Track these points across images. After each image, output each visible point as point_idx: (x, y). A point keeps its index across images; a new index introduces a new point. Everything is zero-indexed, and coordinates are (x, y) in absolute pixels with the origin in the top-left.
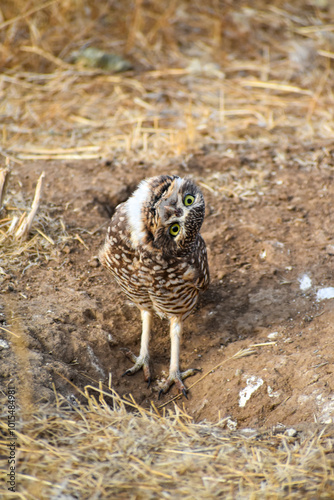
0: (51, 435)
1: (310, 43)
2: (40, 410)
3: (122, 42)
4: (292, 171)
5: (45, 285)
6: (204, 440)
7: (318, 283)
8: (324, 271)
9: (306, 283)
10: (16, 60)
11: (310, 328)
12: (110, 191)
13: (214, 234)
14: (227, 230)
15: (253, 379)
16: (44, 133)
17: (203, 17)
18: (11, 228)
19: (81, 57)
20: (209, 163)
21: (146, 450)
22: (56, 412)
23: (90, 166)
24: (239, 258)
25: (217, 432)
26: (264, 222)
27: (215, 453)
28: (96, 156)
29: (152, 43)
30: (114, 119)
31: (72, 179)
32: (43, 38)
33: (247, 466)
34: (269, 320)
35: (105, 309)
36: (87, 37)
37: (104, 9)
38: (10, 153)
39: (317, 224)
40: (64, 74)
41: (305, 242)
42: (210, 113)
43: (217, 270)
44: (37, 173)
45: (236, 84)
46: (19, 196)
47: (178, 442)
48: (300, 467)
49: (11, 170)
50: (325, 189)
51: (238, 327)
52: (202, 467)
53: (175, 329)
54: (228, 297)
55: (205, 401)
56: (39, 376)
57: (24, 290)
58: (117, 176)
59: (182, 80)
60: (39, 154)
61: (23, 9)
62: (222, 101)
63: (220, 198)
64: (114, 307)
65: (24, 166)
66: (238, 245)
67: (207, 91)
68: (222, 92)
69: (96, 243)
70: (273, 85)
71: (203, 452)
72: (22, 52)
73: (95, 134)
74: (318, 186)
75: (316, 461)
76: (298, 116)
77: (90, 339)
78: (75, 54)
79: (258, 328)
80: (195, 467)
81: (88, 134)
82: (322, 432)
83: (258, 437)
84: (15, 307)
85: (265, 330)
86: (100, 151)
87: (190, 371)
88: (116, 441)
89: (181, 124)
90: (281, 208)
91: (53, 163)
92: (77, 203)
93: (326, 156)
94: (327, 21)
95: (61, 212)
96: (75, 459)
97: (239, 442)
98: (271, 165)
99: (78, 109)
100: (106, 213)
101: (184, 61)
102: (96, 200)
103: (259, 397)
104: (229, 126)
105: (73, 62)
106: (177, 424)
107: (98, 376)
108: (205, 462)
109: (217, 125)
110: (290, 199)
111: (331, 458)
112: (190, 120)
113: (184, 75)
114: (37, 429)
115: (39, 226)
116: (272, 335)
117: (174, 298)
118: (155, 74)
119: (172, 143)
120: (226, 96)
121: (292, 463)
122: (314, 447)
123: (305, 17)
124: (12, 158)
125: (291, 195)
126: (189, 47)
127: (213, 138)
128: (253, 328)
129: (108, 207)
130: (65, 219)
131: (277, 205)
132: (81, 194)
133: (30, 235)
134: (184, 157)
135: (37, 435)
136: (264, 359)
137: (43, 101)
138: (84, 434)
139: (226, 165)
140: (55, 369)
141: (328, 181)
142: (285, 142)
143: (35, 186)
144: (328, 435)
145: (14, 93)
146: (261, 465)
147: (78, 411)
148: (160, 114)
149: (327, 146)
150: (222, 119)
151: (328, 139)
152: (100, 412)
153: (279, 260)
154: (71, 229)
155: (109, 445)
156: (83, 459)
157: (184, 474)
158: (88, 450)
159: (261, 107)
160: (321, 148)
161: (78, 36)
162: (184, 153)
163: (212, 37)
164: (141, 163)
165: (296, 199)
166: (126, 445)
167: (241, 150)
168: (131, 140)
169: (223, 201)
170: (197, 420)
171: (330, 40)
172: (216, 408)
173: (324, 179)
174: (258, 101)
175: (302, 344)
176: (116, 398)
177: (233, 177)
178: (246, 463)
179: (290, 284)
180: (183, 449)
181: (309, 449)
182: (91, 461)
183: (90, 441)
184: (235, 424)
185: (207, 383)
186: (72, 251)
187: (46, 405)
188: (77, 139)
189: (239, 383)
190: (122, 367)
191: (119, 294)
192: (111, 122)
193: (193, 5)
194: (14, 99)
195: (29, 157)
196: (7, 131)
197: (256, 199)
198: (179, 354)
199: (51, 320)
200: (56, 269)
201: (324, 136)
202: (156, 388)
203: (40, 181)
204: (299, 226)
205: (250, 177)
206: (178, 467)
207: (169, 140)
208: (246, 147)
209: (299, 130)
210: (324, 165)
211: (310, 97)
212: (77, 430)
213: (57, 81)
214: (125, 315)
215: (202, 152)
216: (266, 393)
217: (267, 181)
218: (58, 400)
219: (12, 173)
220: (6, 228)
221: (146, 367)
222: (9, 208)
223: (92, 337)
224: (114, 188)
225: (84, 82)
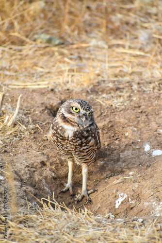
0: (25, 222)
1: (149, 31)
2: (20, 210)
3: (58, 31)
4: (140, 93)
5: (22, 149)
6: (99, 224)
7: (153, 147)
8: (156, 142)
9: (147, 148)
10: (7, 39)
11: (149, 170)
12: (53, 104)
13: (103, 124)
14: (109, 122)
15: (122, 194)
16: (21, 75)
17: (97, 18)
18: (5, 121)
19: (39, 38)
20: (101, 90)
21: (71, 229)
22: (28, 211)
23: (43, 91)
24: (115, 136)
25: (105, 220)
26: (127, 118)
27: (104, 230)
28: (46, 86)
29: (73, 31)
30: (55, 68)
31: (35, 97)
32: (21, 29)
33: (119, 237)
34: (130, 166)
35: (51, 161)
36: (42, 28)
37: (50, 15)
38: (5, 85)
39: (153, 119)
40: (31, 46)
41: (147, 128)
42: (101, 65)
43: (104, 141)
44: (18, 95)
45: (113, 51)
46: (9, 106)
47: (86, 225)
48: (145, 237)
49: (5, 93)
50: (156, 102)
51: (115, 169)
52: (98, 237)
53: (85, 170)
54: (110, 155)
55: (99, 205)
56: (19, 193)
57: (12, 151)
58: (57, 96)
59: (88, 49)
60: (19, 85)
61: (11, 15)
62: (107, 59)
63: (106, 107)
64: (55, 160)
65: (12, 91)
66: (115, 129)
67: (99, 55)
68: (107, 55)
69: (46, 128)
70: (131, 51)
71: (98, 230)
72: (10, 36)
73: (45, 76)
74: (153, 100)
75: (152, 234)
76: (143, 67)
77: (44, 175)
78: (36, 36)
79: (124, 170)
80: (94, 237)
81: (42, 76)
82: (155, 220)
83: (125, 223)
84: (7, 160)
85: (128, 171)
86: (48, 84)
87: (92, 191)
88: (56, 225)
89: (87, 70)
90: (135, 111)
91: (25, 90)
92: (37, 109)
93: (156, 86)
94: (157, 20)
95: (29, 114)
96: (37, 234)
97: (115, 225)
98: (130, 90)
99: (37, 63)
100: (51, 114)
101: (89, 40)
102: (46, 107)
103: (125, 203)
104: (110, 72)
105: (35, 40)
106: (86, 217)
107: (47, 193)
108: (99, 235)
109: (105, 71)
110: (140, 107)
111: (159, 233)
112: (91, 68)
113: (89, 47)
114: (18, 219)
115: (19, 120)
116: (131, 173)
117: (85, 155)
118: (75, 46)
119: (83, 80)
120: (109, 57)
121: (141, 235)
122: (152, 227)
123: (147, 18)
124: (6, 87)
125: (140, 105)
126: (91, 33)
127: (103, 77)
128: (122, 170)
129: (52, 111)
130: (31, 117)
131: (133, 110)
132: (39, 105)
133: (15, 125)
134: (89, 86)
135: (18, 222)
136: (128, 185)
137: (21, 59)
138: (41, 222)
139: (109, 90)
140: (27, 190)
141: (158, 98)
142: (137, 79)
143: (17, 101)
144: (158, 221)
145: (6, 55)
146: (126, 236)
147: (38, 210)
148: (77, 65)
149: (157, 81)
150: (107, 68)
151: (158, 78)
152: (49, 211)
153: (135, 136)
154: (34, 122)
155: (53, 227)
156: (40, 234)
157: (89, 241)
158: (43, 229)
159: (125, 62)
160: (154, 82)
161: (37, 28)
162: (89, 84)
163: (102, 28)
164: (68, 90)
165: (142, 107)
166: (61, 227)
167: (116, 83)
168: (63, 78)
169: (107, 108)
170: (95, 214)
171: (159, 30)
172: (105, 209)
173: (156, 97)
174: (124, 59)
175: (146, 177)
176: (56, 204)
177: (112, 96)
178: (119, 235)
179: (140, 148)
180: (89, 229)
181: (149, 229)
182: (44, 234)
183: (44, 225)
184: (113, 216)
185: (100, 196)
186: (35, 133)
187: (23, 207)
188: (37, 78)
189: (115, 197)
190: (59, 189)
191: (58, 153)
192: (54, 70)
193: (93, 13)
194: (6, 59)
195: (14, 87)
196: (3, 74)
197: (123, 107)
198: (87, 183)
199: (25, 166)
200: (27, 141)
201: (156, 76)
202: (76, 199)
203: (19, 98)
204: (144, 120)
205: (120, 96)
206: (86, 237)
207: (81, 78)
208: (118, 81)
209: (144, 73)
210: (156, 91)
211: (149, 57)
212: (38, 219)
213: (27, 50)
214: (61, 163)
215: (97, 84)
216: (128, 201)
217: (129, 98)
218: (28, 205)
219: (6, 95)
220: (3, 121)
221: (70, 189)
222: (4, 112)
223: (44, 174)
224: (55, 102)
225: (40, 50)
